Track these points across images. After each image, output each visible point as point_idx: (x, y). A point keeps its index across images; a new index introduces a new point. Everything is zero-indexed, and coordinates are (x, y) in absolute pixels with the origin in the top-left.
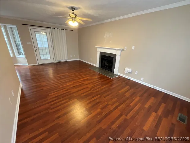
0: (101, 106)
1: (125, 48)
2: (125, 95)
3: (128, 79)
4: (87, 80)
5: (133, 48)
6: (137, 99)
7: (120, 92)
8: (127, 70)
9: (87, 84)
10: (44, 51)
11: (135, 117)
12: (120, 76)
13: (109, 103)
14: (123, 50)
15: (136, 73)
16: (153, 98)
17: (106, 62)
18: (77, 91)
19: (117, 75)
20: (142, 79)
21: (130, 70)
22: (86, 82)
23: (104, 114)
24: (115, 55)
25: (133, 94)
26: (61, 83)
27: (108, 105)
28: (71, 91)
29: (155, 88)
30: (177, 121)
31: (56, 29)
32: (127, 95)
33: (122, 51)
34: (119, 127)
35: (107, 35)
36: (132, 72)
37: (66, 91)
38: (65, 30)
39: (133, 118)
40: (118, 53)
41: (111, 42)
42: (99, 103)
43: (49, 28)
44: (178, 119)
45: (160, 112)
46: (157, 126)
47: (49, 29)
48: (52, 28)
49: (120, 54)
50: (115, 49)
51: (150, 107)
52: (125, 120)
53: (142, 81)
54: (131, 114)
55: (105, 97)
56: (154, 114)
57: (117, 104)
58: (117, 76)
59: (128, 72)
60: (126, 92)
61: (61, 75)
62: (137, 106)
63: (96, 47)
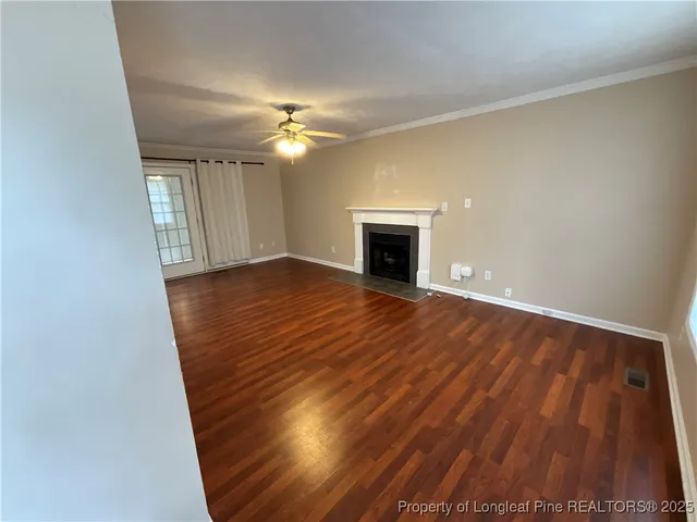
0: (409, 377)
1: (445, 207)
2: (469, 342)
3: (466, 297)
4: (341, 312)
5: (468, 203)
6: (506, 346)
7: (452, 334)
8: (460, 270)
9: (343, 326)
10: (173, 235)
11: (511, 391)
12: (438, 292)
13: (429, 367)
14: (438, 212)
15: (488, 275)
16: (548, 340)
17: (386, 254)
18: (322, 347)
19: (429, 290)
20: (509, 291)
21: (467, 271)
22: (340, 320)
23: (424, 394)
24: (415, 229)
25: (492, 336)
26: (262, 329)
27: (427, 371)
28: (302, 349)
29: (550, 312)
30: (625, 386)
31: (212, 161)
32: (476, 339)
33: (433, 216)
34: (475, 419)
35: (380, 173)
36: (473, 275)
37: (284, 349)
38: (238, 163)
39: (506, 392)
40: (423, 222)
41: (396, 191)
42: (399, 368)
43: (190, 161)
44: (626, 382)
45: (575, 372)
46: (575, 403)
47: (189, 166)
48: (198, 161)
49: (428, 226)
50: (413, 212)
51: (547, 364)
52: (488, 401)
53: (509, 299)
54: (500, 384)
55: (413, 352)
56: (560, 378)
57: (452, 366)
58: (429, 294)
59: (463, 277)
60: (470, 333)
61: (248, 307)
62: (510, 365)
63: (349, 211)
